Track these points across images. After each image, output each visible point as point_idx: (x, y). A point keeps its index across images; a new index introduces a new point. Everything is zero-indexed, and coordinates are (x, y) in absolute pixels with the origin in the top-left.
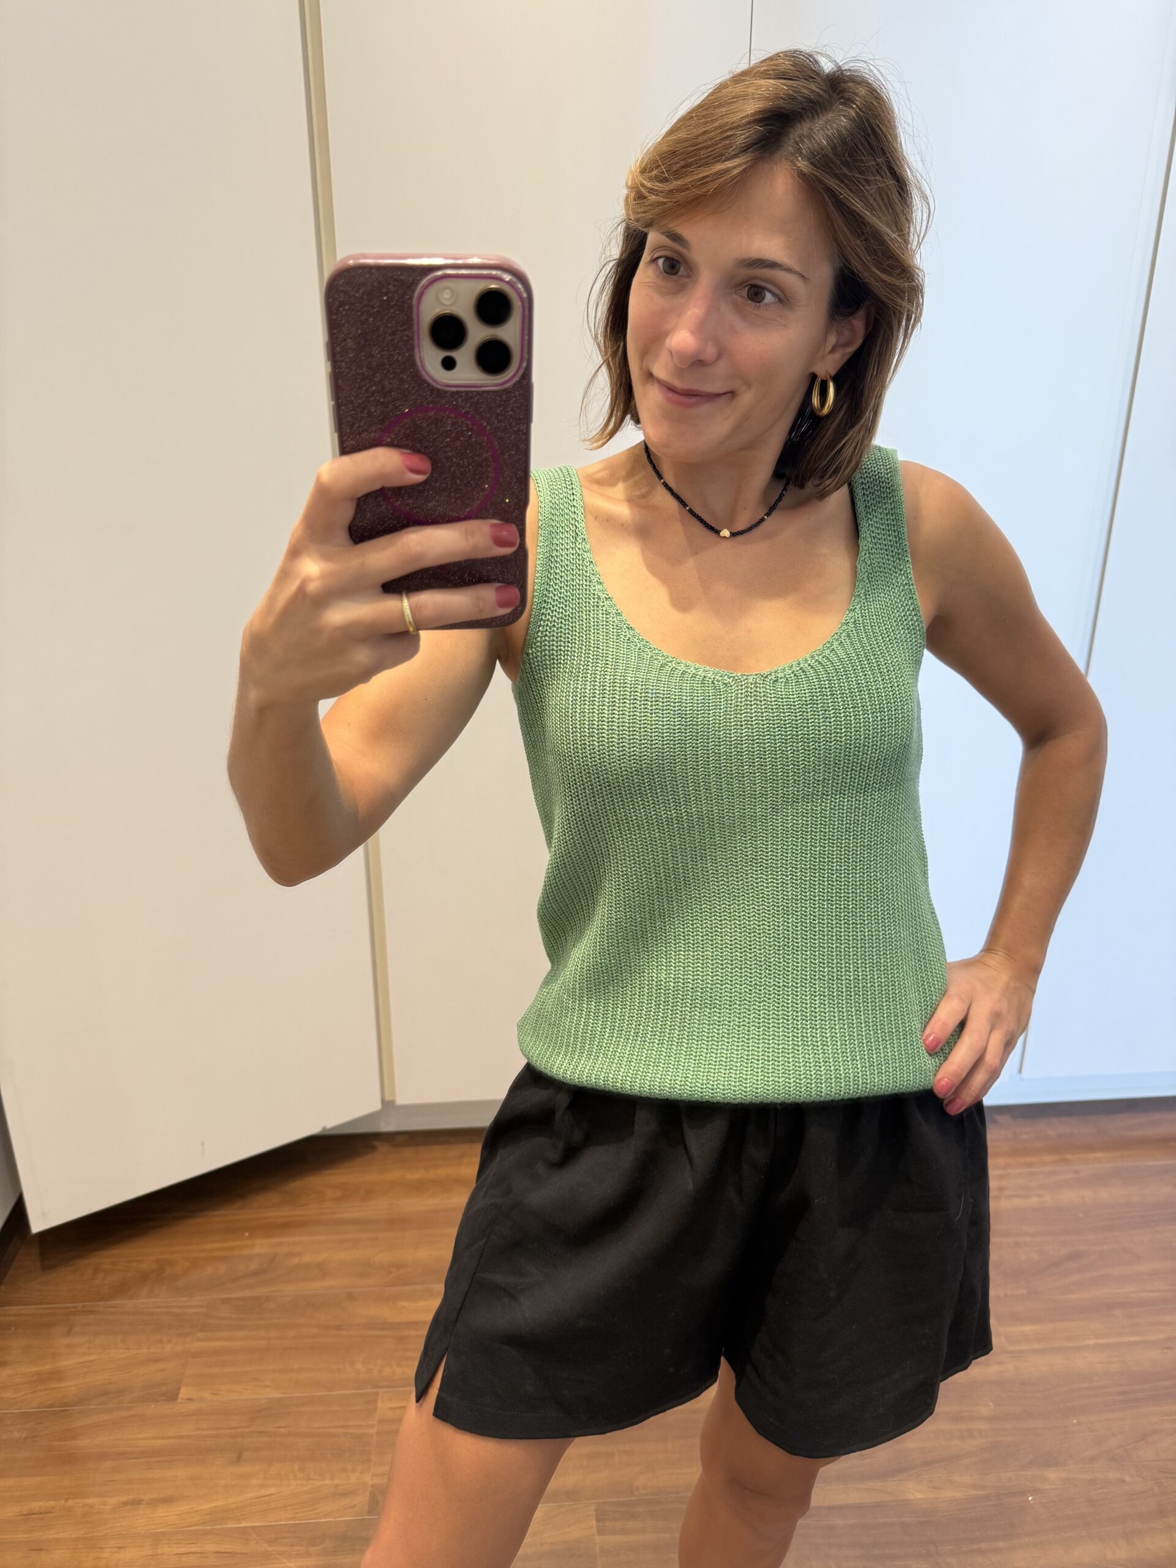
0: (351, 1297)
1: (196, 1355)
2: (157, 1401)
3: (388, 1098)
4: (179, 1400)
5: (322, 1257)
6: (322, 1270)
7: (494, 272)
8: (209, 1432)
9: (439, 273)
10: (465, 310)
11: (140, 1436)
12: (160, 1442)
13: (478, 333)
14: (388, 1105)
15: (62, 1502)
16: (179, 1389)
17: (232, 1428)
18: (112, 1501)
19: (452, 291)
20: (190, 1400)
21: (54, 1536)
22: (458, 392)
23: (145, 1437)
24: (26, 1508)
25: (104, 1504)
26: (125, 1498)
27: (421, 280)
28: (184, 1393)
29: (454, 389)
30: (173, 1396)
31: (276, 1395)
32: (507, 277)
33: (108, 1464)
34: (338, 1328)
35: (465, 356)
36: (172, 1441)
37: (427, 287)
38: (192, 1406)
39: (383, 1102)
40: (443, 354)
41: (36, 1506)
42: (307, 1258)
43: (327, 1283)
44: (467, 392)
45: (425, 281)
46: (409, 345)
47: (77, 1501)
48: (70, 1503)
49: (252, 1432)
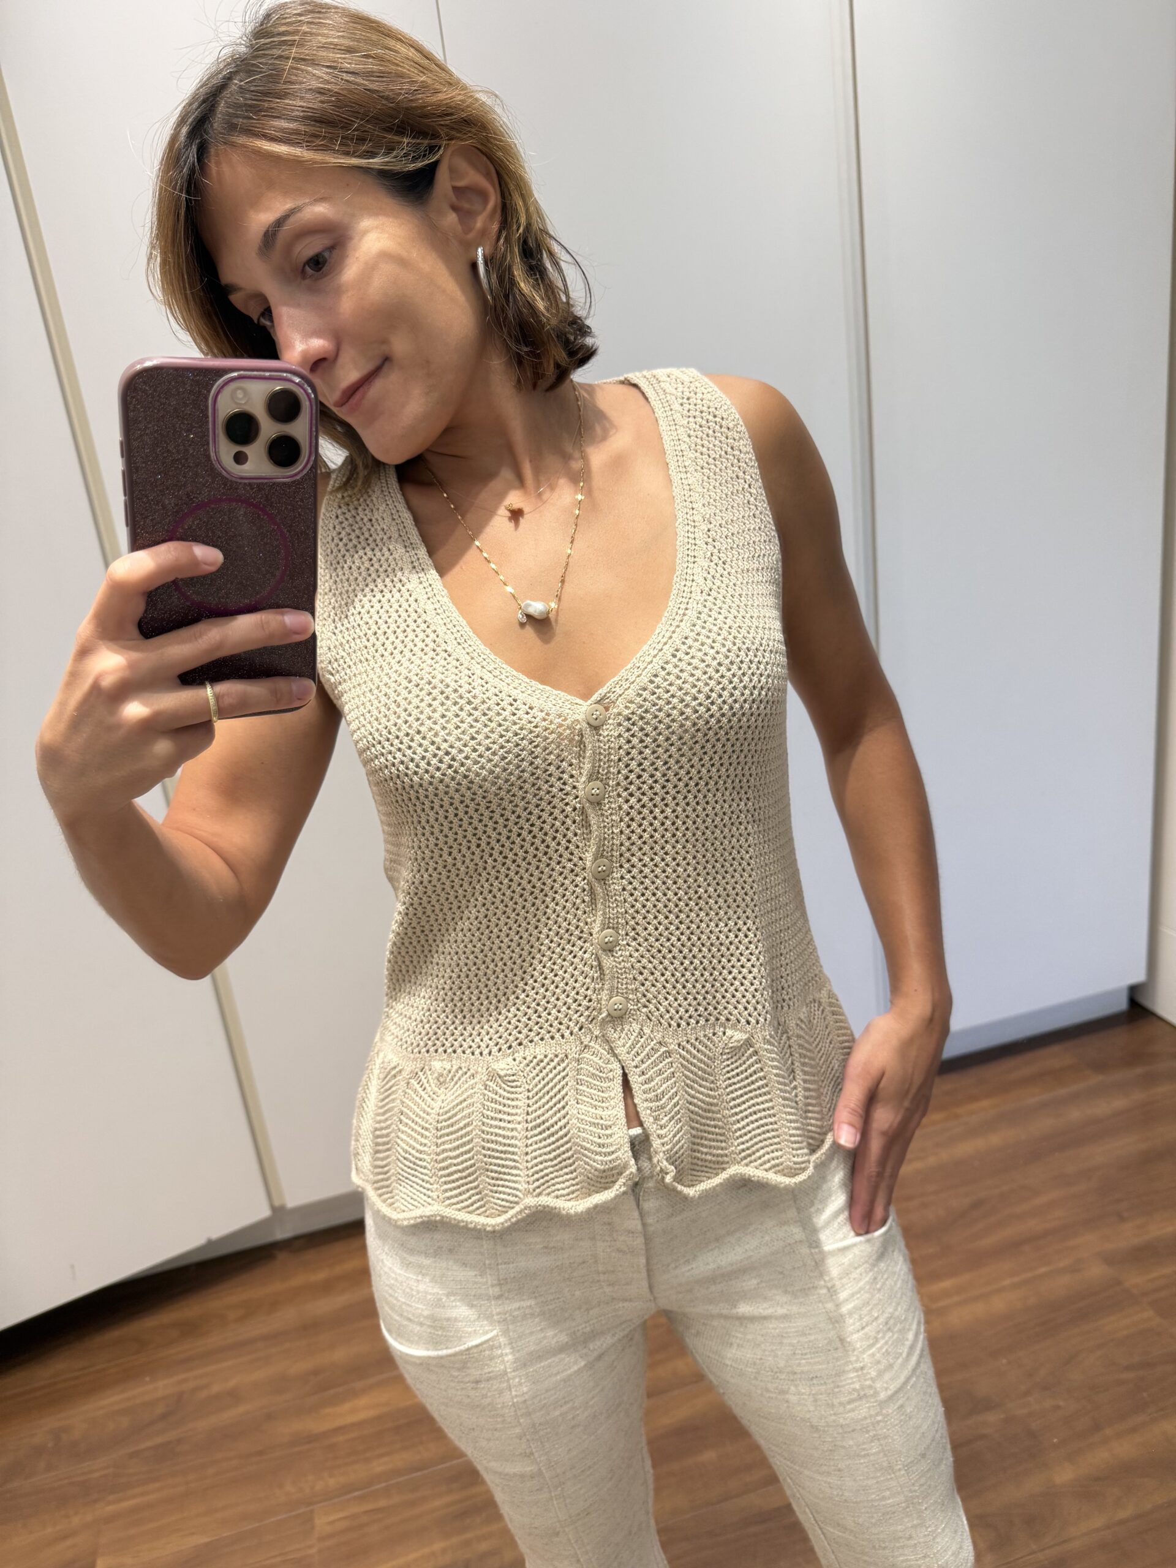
0: (270, 1417)
1: (109, 1520)
3: (277, 1203)
5: (231, 1384)
6: (234, 1396)
10: (257, 409)
13: (269, 429)
14: (278, 1211)
19: (243, 391)
22: (250, 484)
31: (204, 1539)
34: (260, 1453)
35: (259, 450)
37: (218, 389)
39: (274, 1209)
40: (236, 449)
44: (259, 484)
46: (203, 440)
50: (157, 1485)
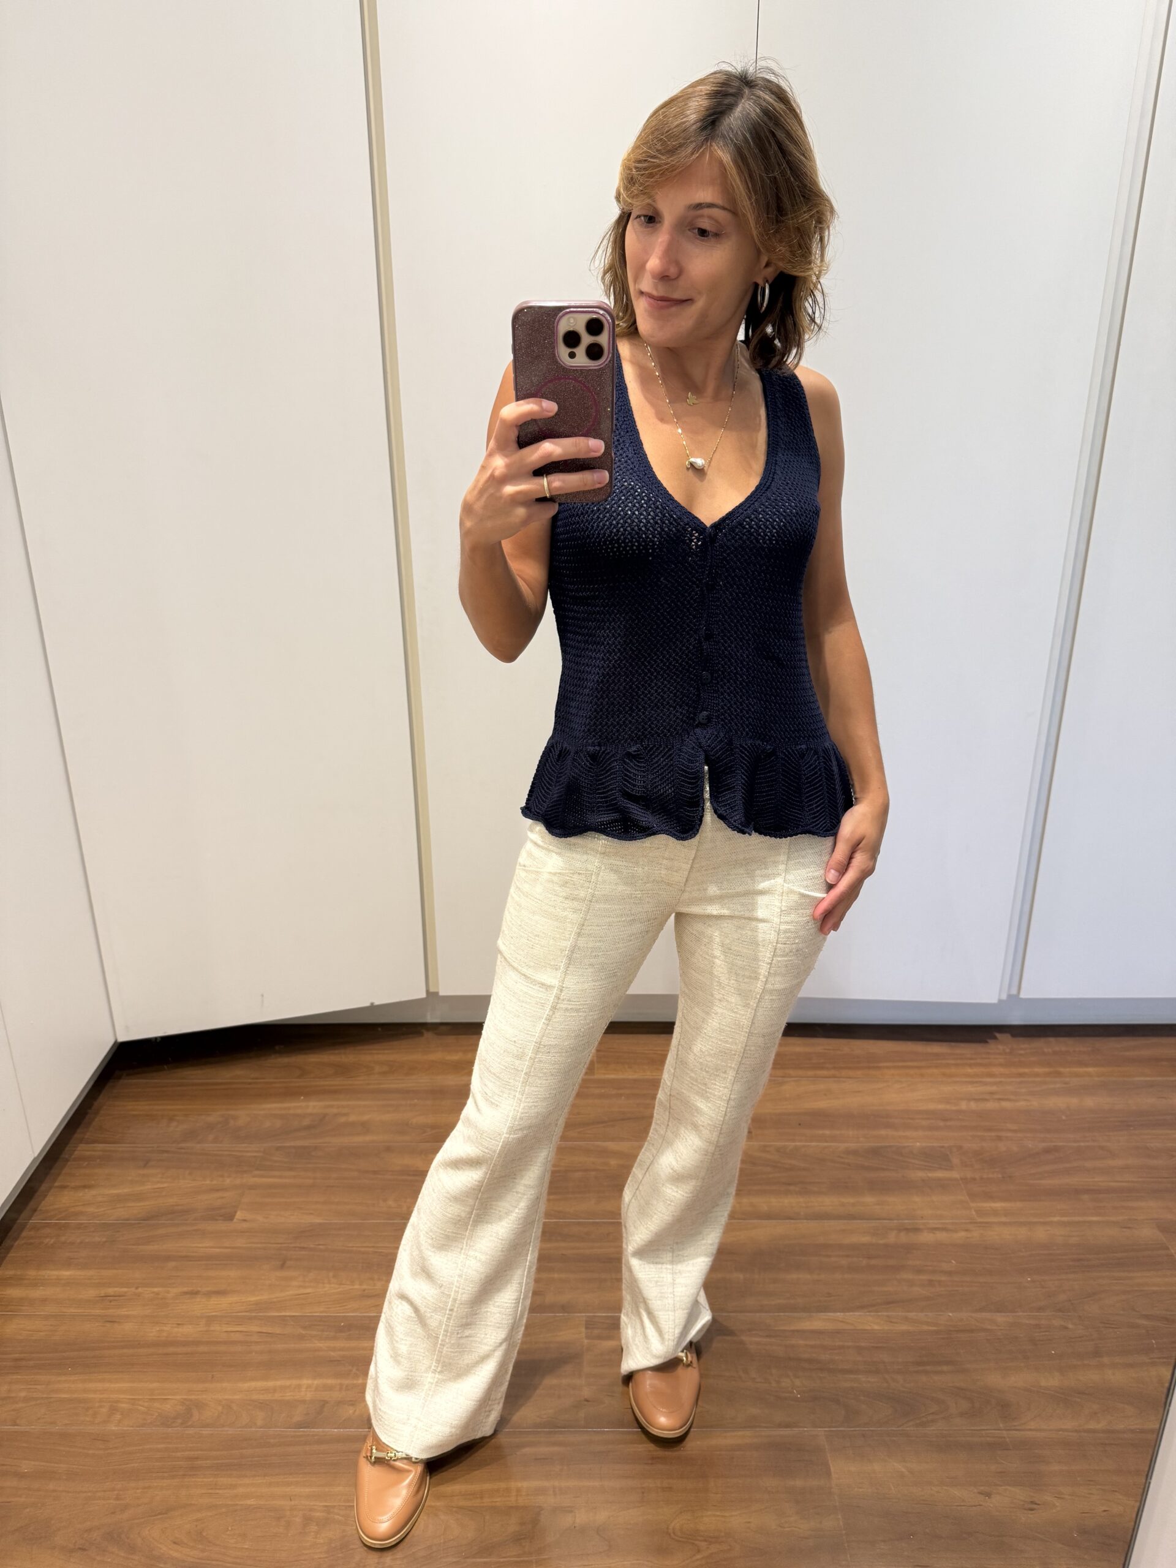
0: (388, 1149)
1: (252, 1187)
2: (217, 1220)
3: (432, 990)
4: (235, 1220)
5: (366, 1118)
6: (365, 1127)
7: (595, 309)
8: (259, 1245)
9: (568, 310)
10: (581, 329)
11: (200, 1245)
12: (218, 1250)
13: (587, 339)
14: (432, 995)
15: (133, 1289)
16: (236, 1212)
17: (278, 1243)
18: (174, 1291)
19: (574, 319)
20: (245, 1220)
21: (126, 1313)
22: (576, 370)
23: (205, 1246)
24: (103, 1292)
25: (168, 1292)
26: (185, 1289)
27: (559, 313)
28: (239, 1215)
29: (575, 368)
30: (230, 1217)
31: (318, 1220)
32: (601, 312)
33: (172, 1264)
34: (375, 1172)
35: (580, 351)
36: (229, 1250)
37: (561, 317)
38: (245, 1225)
39: (428, 992)
40: (569, 350)
41: (111, 1291)
42: (352, 1118)
43: (368, 1138)
44: (581, 370)
45: (561, 314)
46: (553, 346)
47: (146, 1289)
48: (140, 1290)
49: (295, 1247)
50: (292, 1173)
